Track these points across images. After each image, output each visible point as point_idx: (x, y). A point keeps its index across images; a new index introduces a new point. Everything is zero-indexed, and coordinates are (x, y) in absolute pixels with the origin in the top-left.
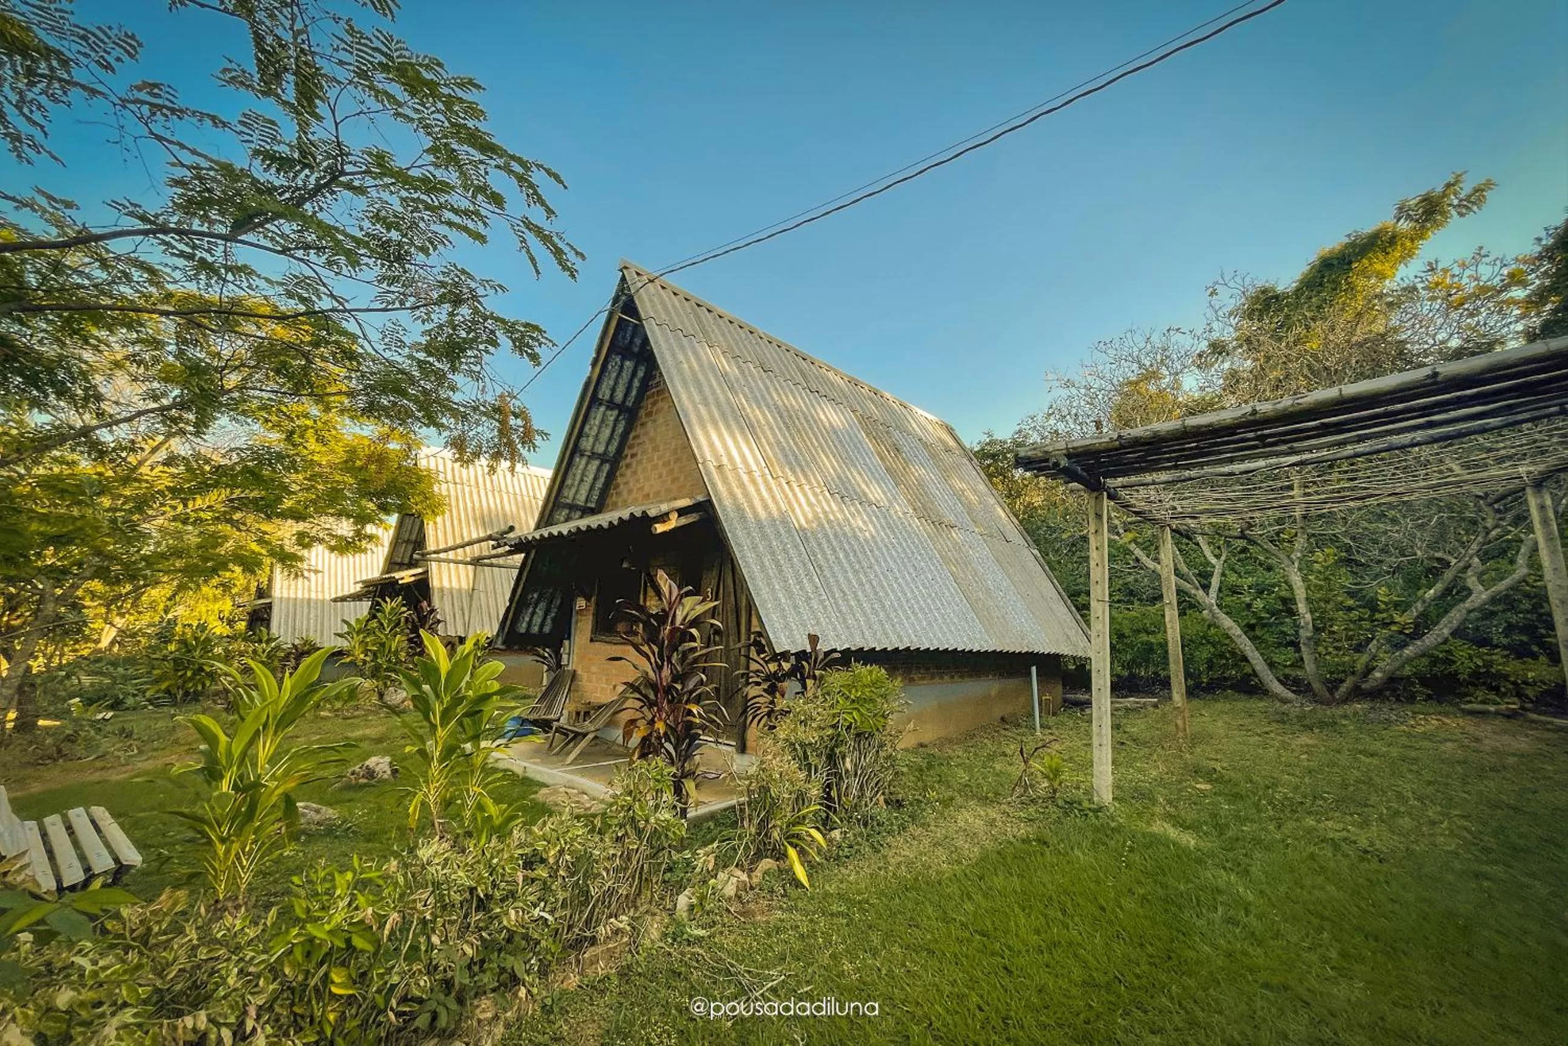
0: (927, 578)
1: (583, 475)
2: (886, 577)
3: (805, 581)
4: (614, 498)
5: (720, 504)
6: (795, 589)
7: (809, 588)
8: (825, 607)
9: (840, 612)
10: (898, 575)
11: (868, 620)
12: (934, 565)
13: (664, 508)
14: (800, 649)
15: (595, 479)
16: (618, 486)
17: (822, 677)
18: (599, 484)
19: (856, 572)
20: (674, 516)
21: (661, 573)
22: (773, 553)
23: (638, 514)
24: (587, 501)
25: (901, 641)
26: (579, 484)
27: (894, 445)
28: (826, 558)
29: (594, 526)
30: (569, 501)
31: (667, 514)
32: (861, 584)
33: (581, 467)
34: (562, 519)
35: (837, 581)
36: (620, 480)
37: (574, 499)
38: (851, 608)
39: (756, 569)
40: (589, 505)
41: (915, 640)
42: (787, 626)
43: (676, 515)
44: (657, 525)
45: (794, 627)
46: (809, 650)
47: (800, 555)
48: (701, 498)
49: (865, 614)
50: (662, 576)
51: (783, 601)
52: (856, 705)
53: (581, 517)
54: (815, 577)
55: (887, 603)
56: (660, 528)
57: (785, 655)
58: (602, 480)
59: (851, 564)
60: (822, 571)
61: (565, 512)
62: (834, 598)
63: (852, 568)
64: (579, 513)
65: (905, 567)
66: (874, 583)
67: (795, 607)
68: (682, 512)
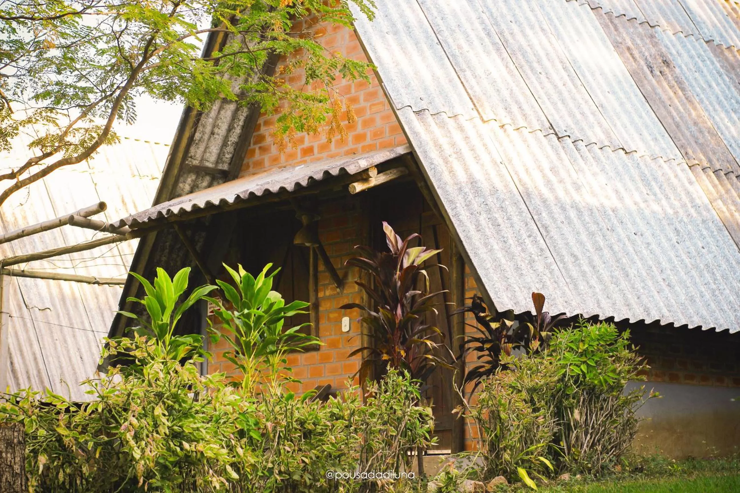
0: (695, 245)
1: (215, 125)
2: (633, 243)
3: (527, 241)
4: (257, 156)
5: (426, 157)
6: (516, 249)
7: (531, 248)
8: (552, 272)
9: (570, 277)
10: (650, 239)
11: (605, 289)
12: (708, 229)
13: (363, 164)
14: (523, 311)
15: (230, 129)
16: (261, 138)
17: (549, 338)
18: (234, 138)
19: (591, 234)
20: (373, 173)
21: (385, 224)
22: (489, 211)
23: (335, 172)
24: (217, 163)
25: (649, 314)
26: (209, 139)
27: (662, 55)
28: (553, 218)
29: (274, 188)
30: (196, 162)
31: (366, 170)
32: (599, 249)
33: (213, 114)
34: (187, 188)
35: (567, 244)
36: (263, 130)
37: (202, 159)
38: (584, 274)
39: (472, 228)
40: (220, 167)
41: (665, 311)
42: (508, 287)
43: (375, 171)
44: (355, 184)
45: (517, 289)
46: (534, 313)
47: (521, 213)
48: (401, 150)
49: (600, 280)
50: (386, 227)
51: (503, 261)
52: (584, 359)
53: (210, 186)
54: (539, 238)
55: (632, 272)
56: (359, 187)
57: (508, 314)
58: (238, 131)
59: (585, 225)
60: (547, 232)
61: (190, 179)
62: (562, 261)
63: (587, 229)
64: (208, 179)
65: (662, 230)
66: (616, 248)
67: (517, 268)
68: (382, 167)
